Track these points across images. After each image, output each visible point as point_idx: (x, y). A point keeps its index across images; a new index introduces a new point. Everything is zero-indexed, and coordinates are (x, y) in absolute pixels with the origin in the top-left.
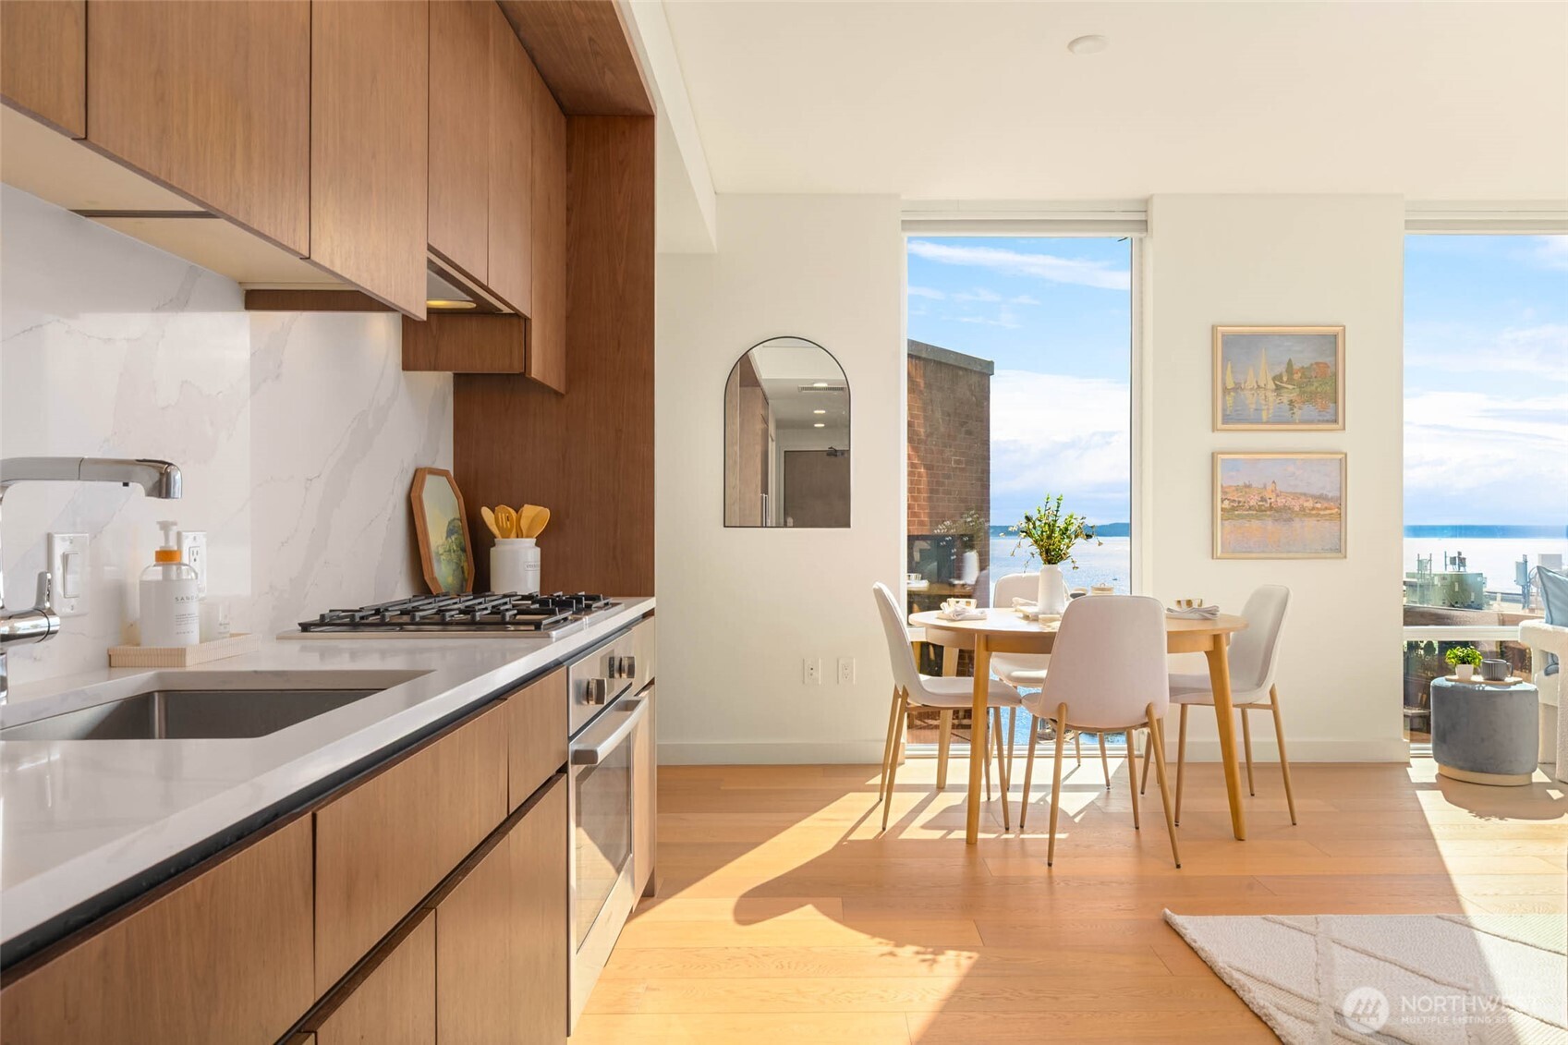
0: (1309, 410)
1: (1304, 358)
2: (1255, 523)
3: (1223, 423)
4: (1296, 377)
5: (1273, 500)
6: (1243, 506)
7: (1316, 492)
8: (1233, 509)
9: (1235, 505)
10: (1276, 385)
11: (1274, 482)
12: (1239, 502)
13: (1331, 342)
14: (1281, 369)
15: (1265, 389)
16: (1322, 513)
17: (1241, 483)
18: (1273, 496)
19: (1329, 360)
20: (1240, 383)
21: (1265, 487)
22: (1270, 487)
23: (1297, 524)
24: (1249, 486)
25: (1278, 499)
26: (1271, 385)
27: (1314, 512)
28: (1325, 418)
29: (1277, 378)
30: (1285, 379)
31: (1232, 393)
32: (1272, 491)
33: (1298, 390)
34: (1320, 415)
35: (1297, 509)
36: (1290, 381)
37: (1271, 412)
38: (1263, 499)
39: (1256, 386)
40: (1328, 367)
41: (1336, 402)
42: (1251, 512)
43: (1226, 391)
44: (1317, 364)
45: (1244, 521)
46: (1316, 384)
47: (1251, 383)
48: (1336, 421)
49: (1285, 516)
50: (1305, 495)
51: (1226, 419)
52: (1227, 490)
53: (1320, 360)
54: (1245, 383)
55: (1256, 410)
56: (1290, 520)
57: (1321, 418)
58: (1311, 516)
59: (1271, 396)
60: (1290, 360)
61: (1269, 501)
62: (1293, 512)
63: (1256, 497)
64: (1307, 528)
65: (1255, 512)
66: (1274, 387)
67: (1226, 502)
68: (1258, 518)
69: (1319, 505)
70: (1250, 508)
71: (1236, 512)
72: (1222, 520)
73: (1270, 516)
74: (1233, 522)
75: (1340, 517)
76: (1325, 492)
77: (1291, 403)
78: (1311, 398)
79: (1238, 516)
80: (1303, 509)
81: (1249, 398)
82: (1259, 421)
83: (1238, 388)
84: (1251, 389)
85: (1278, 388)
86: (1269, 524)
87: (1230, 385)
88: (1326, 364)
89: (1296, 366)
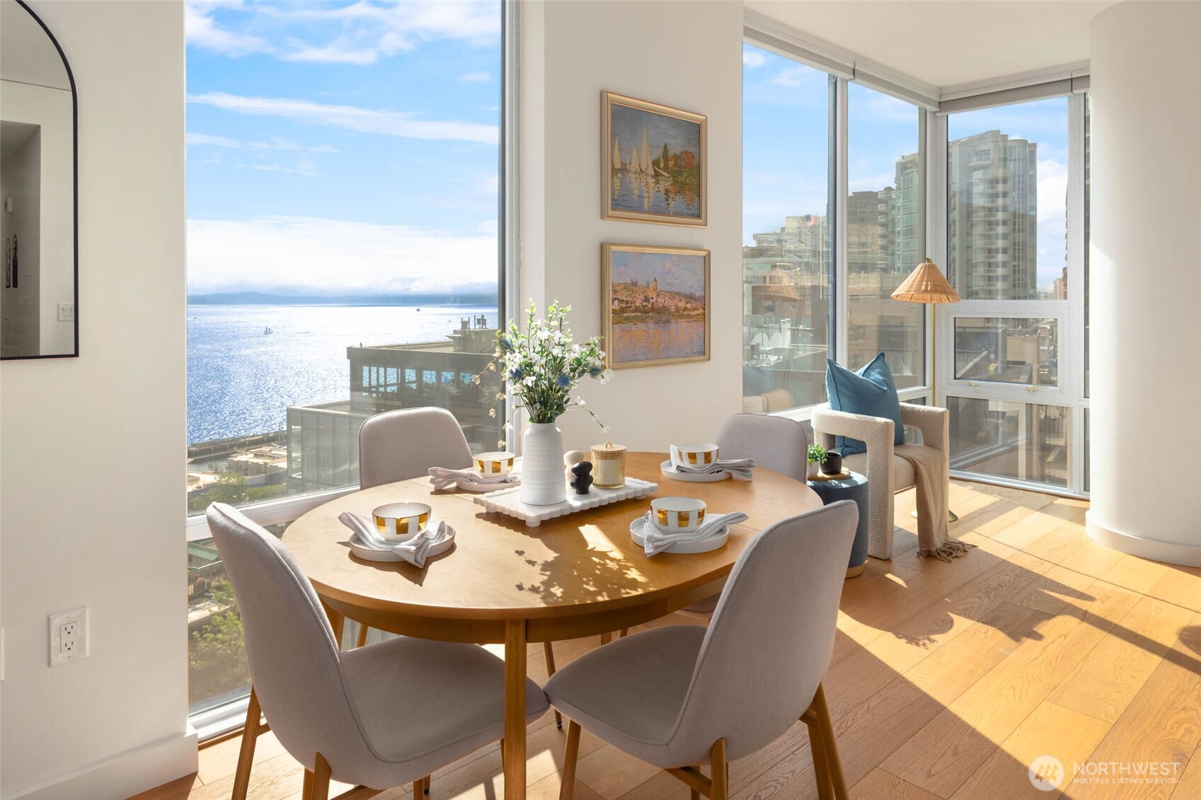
0: (678, 202)
1: (677, 145)
2: (641, 326)
3: (613, 209)
4: (671, 163)
5: (654, 300)
6: (630, 307)
7: (687, 291)
8: (623, 310)
9: (624, 305)
10: (655, 170)
11: (655, 280)
12: (627, 302)
13: (695, 131)
14: (658, 153)
15: (647, 175)
16: (691, 313)
17: (628, 281)
18: (655, 296)
19: (693, 150)
20: (625, 165)
21: (648, 286)
22: (652, 285)
23: (673, 326)
24: (634, 284)
25: (659, 300)
26: (651, 171)
27: (686, 313)
28: (693, 212)
29: (656, 163)
30: (662, 165)
31: (619, 175)
32: (654, 290)
33: (671, 179)
34: (688, 209)
35: (673, 309)
36: (666, 168)
37: (651, 199)
38: (647, 299)
39: (639, 170)
40: (694, 158)
41: (699, 196)
42: (637, 314)
43: (614, 171)
44: (686, 152)
45: (631, 324)
46: (685, 175)
47: (634, 167)
48: (699, 216)
49: (664, 318)
50: (678, 294)
51: (617, 205)
52: (617, 288)
53: (687, 149)
54: (630, 164)
55: (640, 197)
56: (668, 321)
57: (689, 212)
58: (681, 317)
59: (651, 181)
60: (666, 145)
61: (651, 300)
62: (670, 313)
63: (641, 297)
64: (682, 330)
65: (640, 314)
66: (653, 173)
67: (616, 302)
68: (643, 321)
69: (689, 306)
70: (635, 311)
71: (625, 315)
72: (613, 324)
73: (652, 318)
74: (622, 326)
75: (704, 318)
76: (694, 292)
77: (667, 191)
78: (681, 188)
79: (627, 319)
80: (677, 309)
81: (634, 183)
82: (640, 210)
83: (624, 169)
84: (636, 172)
85: (657, 175)
86: (651, 325)
87: (618, 166)
88: (692, 153)
89: (671, 153)
